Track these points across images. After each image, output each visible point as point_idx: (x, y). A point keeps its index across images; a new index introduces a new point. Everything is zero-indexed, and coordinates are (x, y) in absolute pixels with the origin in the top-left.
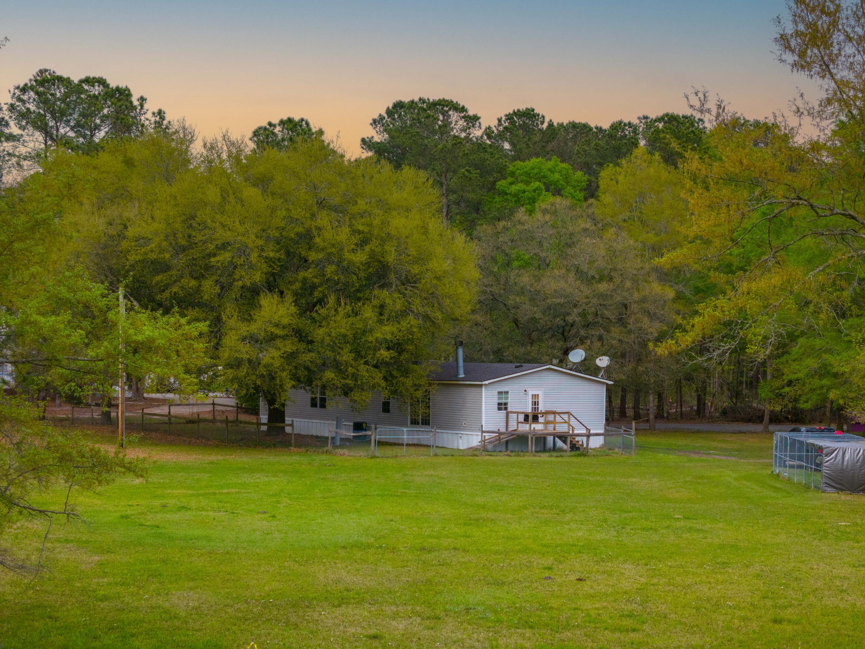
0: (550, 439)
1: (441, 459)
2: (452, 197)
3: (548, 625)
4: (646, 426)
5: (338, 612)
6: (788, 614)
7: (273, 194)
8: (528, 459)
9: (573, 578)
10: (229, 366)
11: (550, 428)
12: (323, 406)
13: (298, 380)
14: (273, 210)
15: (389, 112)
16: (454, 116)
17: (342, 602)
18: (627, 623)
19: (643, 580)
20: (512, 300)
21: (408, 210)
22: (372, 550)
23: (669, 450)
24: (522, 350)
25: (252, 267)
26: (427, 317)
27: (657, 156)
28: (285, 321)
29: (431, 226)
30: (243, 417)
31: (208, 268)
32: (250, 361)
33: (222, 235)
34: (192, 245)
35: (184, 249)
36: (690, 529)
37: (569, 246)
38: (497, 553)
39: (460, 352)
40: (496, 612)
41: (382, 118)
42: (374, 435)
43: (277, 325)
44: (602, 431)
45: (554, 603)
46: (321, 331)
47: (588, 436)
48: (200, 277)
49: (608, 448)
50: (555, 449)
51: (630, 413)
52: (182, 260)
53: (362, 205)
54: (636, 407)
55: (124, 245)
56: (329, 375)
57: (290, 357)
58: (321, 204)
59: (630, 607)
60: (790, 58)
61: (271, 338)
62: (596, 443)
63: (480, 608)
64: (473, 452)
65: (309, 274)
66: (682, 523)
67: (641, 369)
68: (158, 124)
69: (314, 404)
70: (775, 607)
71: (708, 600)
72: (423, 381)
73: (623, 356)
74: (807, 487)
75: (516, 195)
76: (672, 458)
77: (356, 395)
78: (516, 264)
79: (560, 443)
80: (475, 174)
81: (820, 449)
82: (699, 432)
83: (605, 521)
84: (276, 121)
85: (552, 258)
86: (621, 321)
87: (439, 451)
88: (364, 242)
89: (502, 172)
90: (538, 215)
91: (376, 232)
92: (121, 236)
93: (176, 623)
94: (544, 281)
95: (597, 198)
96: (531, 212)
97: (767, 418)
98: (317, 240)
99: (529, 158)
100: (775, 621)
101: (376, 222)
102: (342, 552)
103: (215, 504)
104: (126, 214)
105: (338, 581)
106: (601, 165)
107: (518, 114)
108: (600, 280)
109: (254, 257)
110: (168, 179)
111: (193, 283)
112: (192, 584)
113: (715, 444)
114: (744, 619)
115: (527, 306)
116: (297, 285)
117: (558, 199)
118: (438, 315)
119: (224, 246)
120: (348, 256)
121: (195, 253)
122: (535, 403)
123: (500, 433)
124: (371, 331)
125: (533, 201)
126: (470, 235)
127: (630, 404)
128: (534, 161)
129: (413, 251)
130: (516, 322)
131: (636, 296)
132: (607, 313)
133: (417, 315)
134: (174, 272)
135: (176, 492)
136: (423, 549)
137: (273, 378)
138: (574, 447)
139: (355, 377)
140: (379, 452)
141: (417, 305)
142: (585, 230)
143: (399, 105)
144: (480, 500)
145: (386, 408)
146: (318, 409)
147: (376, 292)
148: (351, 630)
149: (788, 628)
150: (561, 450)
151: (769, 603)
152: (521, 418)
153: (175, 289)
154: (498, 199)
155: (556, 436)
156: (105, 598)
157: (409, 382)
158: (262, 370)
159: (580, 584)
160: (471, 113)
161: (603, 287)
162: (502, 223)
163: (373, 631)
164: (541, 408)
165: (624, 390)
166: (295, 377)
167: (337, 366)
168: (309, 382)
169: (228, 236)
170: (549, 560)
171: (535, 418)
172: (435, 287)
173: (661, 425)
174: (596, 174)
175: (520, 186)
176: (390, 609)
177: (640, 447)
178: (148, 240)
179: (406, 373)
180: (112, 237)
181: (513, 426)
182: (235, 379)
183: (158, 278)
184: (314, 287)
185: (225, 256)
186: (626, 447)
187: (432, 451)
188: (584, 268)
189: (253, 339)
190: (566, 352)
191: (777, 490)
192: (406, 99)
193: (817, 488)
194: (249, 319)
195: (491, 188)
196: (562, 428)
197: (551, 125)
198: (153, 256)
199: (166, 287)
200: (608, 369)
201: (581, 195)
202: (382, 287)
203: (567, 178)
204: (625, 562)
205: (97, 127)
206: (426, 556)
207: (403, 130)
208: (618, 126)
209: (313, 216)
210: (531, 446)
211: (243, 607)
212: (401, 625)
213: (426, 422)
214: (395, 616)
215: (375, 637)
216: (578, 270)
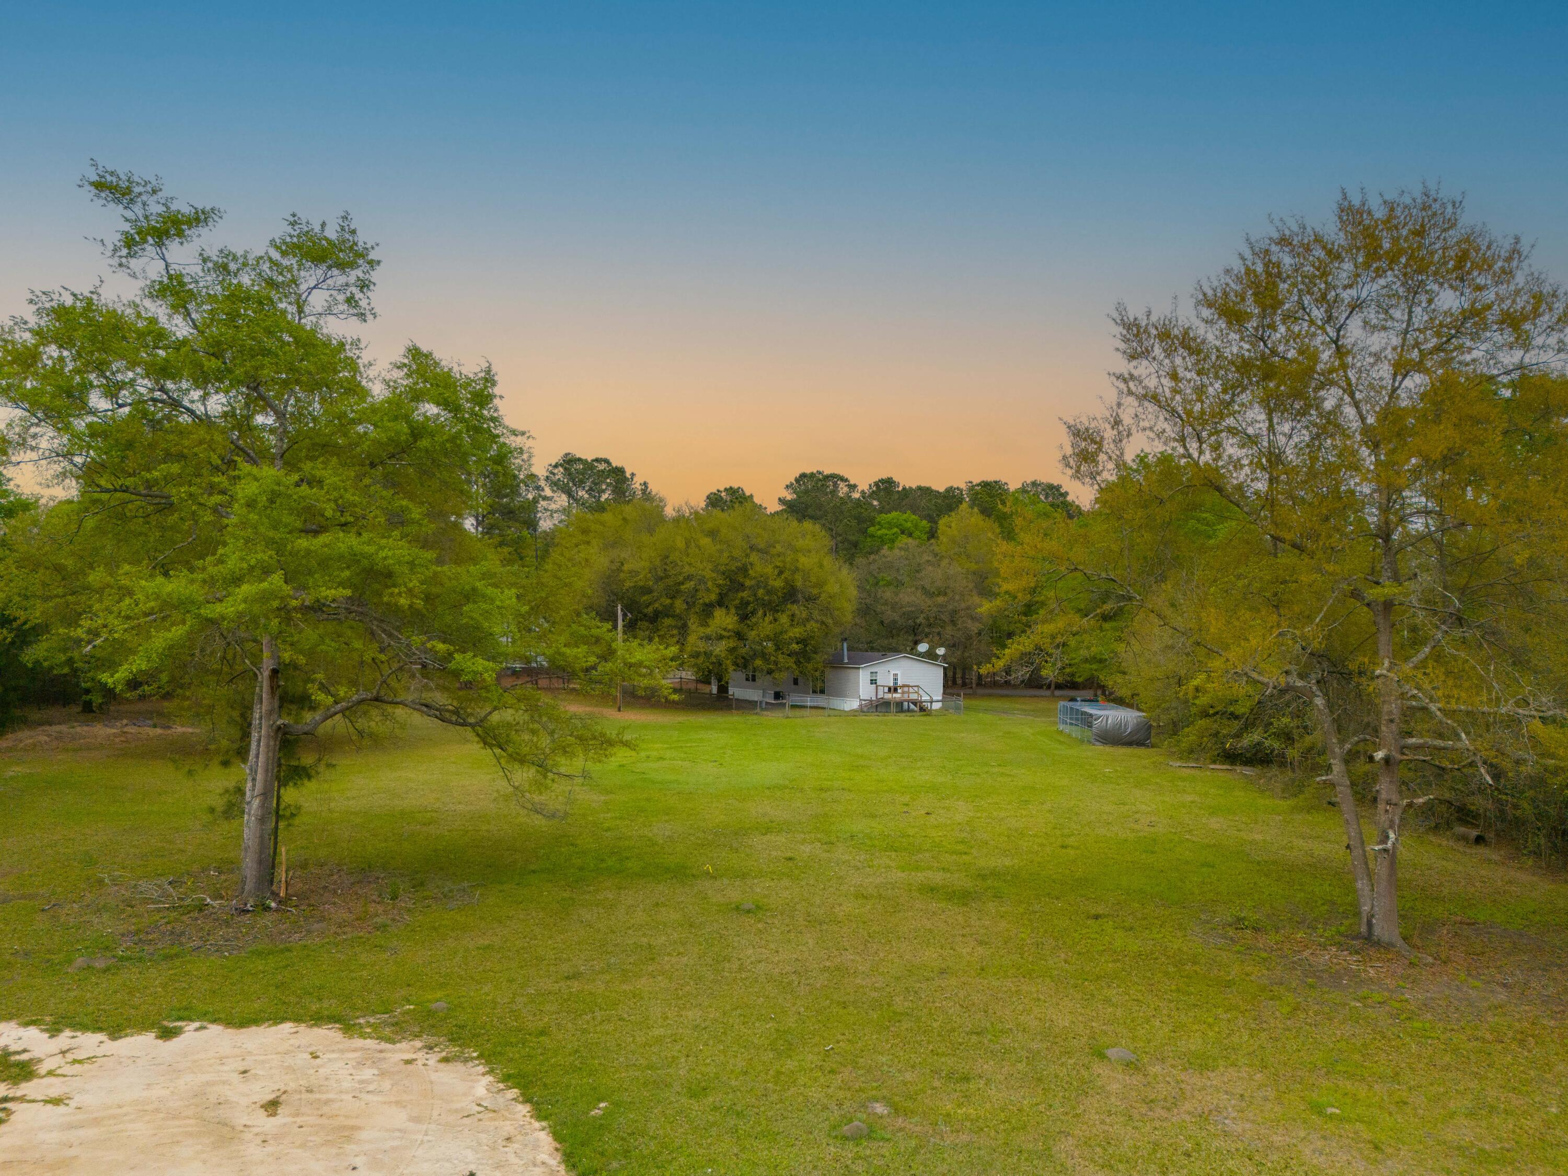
0: (906, 704)
1: (833, 719)
2: (839, 539)
3: (906, 849)
4: (970, 691)
5: (766, 838)
6: (1071, 841)
7: (720, 541)
8: (891, 718)
9: (923, 812)
10: (692, 656)
11: (906, 696)
12: (754, 680)
13: (737, 665)
14: (721, 552)
15: (797, 480)
16: (842, 485)
17: (768, 831)
18: (960, 847)
19: (971, 814)
20: (879, 608)
21: (810, 551)
22: (787, 791)
23: (986, 710)
24: (886, 642)
25: (708, 590)
26: (823, 623)
27: (976, 510)
28: (730, 627)
29: (825, 563)
30: (700, 686)
31: (678, 591)
32: (705, 653)
33: (687, 570)
34: (668, 577)
35: (661, 579)
36: (1002, 774)
37: (917, 572)
38: (871, 792)
39: (845, 645)
40: (871, 838)
41: (792, 484)
42: (788, 701)
43: (725, 629)
44: (940, 698)
45: (911, 832)
46: (753, 633)
47: (931, 702)
48: (673, 598)
49: (945, 708)
50: (909, 710)
51: (959, 681)
52: (661, 585)
53: (779, 548)
54: (963, 678)
55: (622, 575)
56: (758, 662)
57: (732, 650)
58: (752, 548)
59: (963, 835)
60: (1069, 472)
61: (721, 637)
62: (937, 706)
63: (860, 835)
64: (854, 713)
65: (745, 594)
66: (996, 770)
67: (967, 654)
68: (644, 491)
69: (747, 680)
70: (1062, 835)
71: (1016, 831)
72: (820, 666)
73: (954, 646)
74: (1082, 741)
75: (880, 537)
76: (987, 717)
77: (776, 675)
78: (881, 583)
79: (912, 706)
80: (854, 523)
81: (1091, 715)
82: (1007, 696)
83: (944, 767)
84: (722, 489)
85: (906, 579)
86: (953, 622)
87: (831, 712)
88: (781, 573)
89: (872, 522)
90: (896, 551)
91: (788, 566)
92: (619, 570)
93: (657, 848)
94: (901, 596)
95: (938, 538)
96: (891, 549)
97: (1053, 686)
98: (751, 572)
99: (889, 512)
100: (1063, 847)
101: (788, 559)
102: (767, 792)
103: (682, 755)
104: (623, 555)
105: (765, 815)
106: (938, 516)
107: (882, 481)
108: (939, 594)
109: (710, 584)
110: (651, 531)
111: (668, 601)
112: (667, 818)
113: (1017, 706)
114: (1042, 845)
115: (889, 612)
116: (737, 602)
117: (910, 540)
118: (830, 621)
119: (689, 578)
120: (771, 582)
121: (670, 582)
122: (896, 679)
123: (871, 701)
124: (786, 632)
125: (893, 541)
126: (851, 564)
127: (959, 675)
128: (894, 514)
129: (813, 579)
130: (882, 622)
131: (963, 605)
132: (943, 617)
133: (817, 621)
134: (655, 594)
135: (656, 746)
136: (821, 789)
137: (720, 664)
138: (922, 709)
139: (776, 663)
140: (791, 713)
141: (816, 614)
142: (928, 561)
143: (803, 476)
144: (859, 751)
145: (796, 682)
146: (751, 683)
147: (789, 606)
148: (774, 853)
149: (1071, 852)
150: (913, 711)
151: (1058, 833)
152: (886, 690)
153: (656, 605)
154: (869, 539)
155: (908, 701)
156: (608, 829)
157: (810, 666)
158: (713, 659)
159: (928, 817)
160: (852, 482)
161: (940, 599)
162: (872, 557)
163: (789, 855)
164: (900, 683)
165: (955, 668)
166: (735, 664)
167: (764, 656)
168: (745, 667)
169: (692, 571)
170: (906, 798)
171: (896, 690)
172: (829, 603)
173: (980, 691)
174: (936, 523)
175: (884, 531)
176: (800, 837)
177: (967, 708)
178: (637, 573)
179: (809, 660)
180: (613, 571)
181: (880, 695)
182: (696, 665)
183: (645, 598)
184: (748, 603)
185: (690, 585)
186: (957, 709)
187: (826, 712)
188: (928, 586)
189: (708, 638)
190: (916, 643)
191: (1061, 743)
192: (808, 471)
193: (1089, 742)
194: (705, 624)
195: (864, 532)
196: (914, 697)
197: (904, 489)
198: (641, 584)
199: (650, 604)
200: (944, 656)
201: (925, 537)
202: (793, 603)
203: (916, 526)
204: (958, 800)
205: (603, 491)
206: (824, 795)
207: (806, 492)
208: (950, 490)
209: (747, 556)
210: (893, 708)
211: (701, 835)
212: (807, 849)
213: (822, 692)
214: (803, 842)
215: (790, 859)
216: (923, 588)
